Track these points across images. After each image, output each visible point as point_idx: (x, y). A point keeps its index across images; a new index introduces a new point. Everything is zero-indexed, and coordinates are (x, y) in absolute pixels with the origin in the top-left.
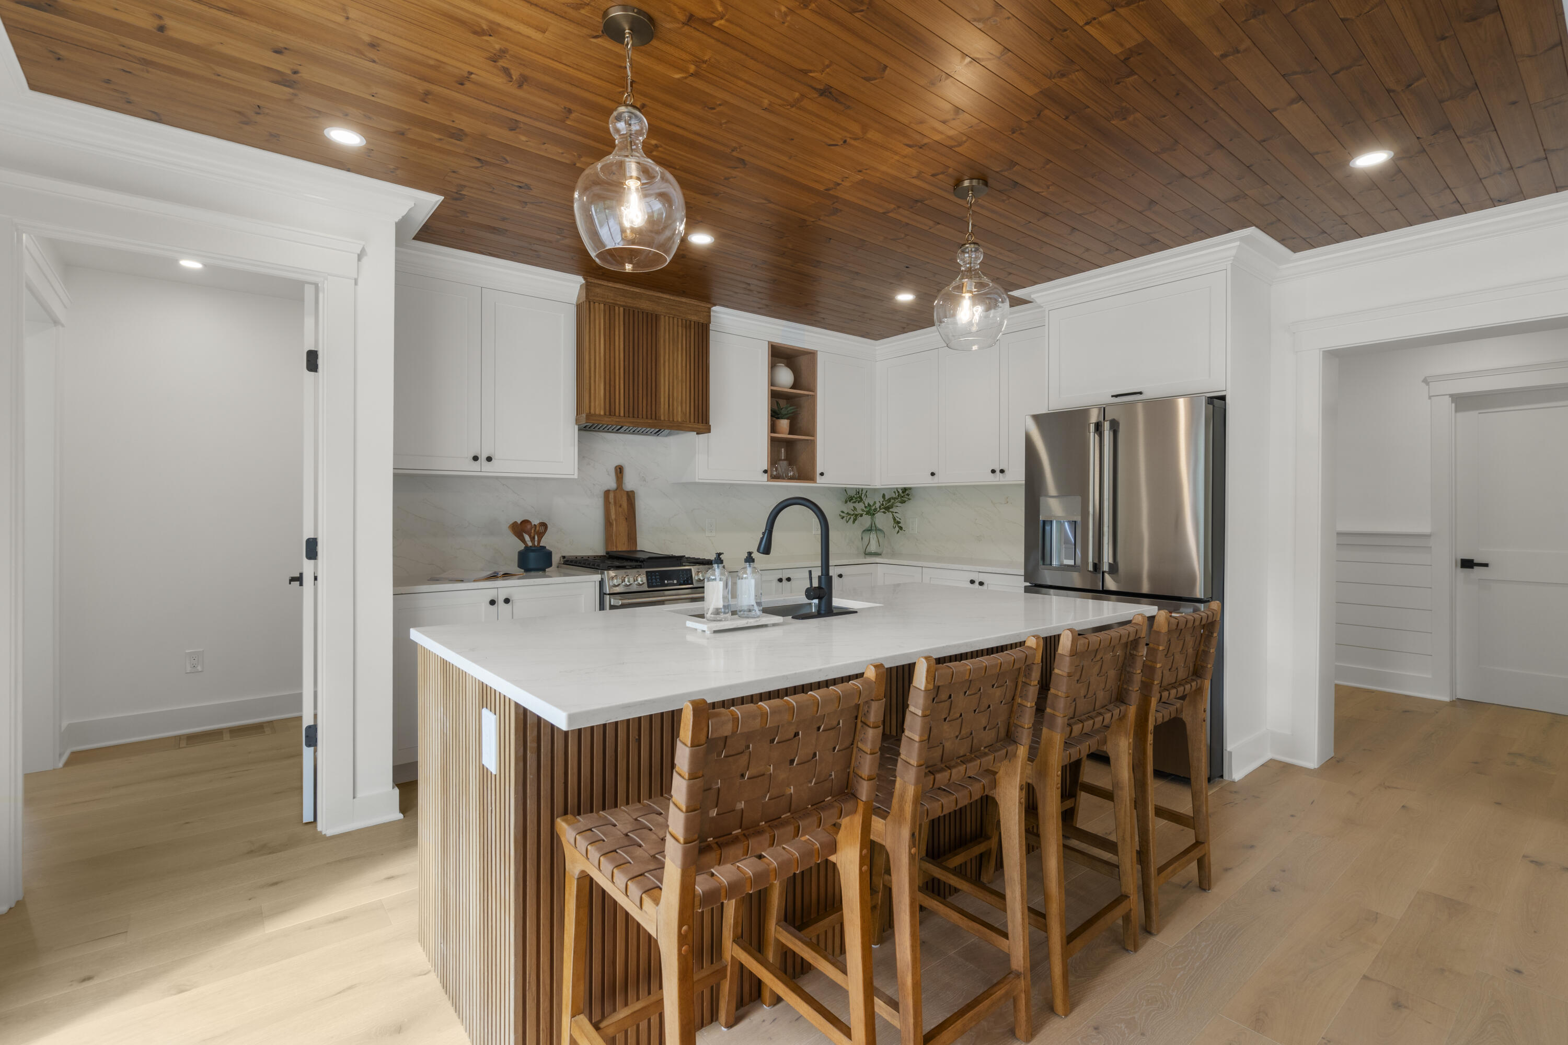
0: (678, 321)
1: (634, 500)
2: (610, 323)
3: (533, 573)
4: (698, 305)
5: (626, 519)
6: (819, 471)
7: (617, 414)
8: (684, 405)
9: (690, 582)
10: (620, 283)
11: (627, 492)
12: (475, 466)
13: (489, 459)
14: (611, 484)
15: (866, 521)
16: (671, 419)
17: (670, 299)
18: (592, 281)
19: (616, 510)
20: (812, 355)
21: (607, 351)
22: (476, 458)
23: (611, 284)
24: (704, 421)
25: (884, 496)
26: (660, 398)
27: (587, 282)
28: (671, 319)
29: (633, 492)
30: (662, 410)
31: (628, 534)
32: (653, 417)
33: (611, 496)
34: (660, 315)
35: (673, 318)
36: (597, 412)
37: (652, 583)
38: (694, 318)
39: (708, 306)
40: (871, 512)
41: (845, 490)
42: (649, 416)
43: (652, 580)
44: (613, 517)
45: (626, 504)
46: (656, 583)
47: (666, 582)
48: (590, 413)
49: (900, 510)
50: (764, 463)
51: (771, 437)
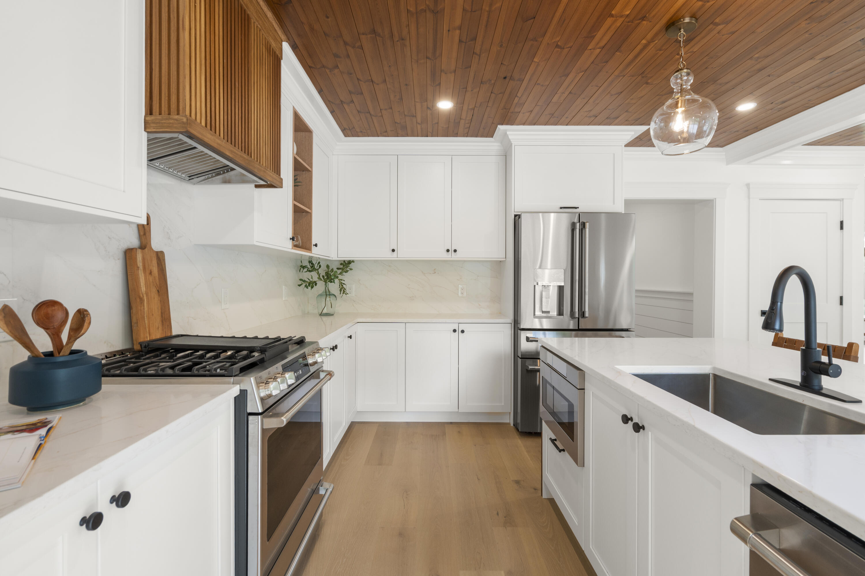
0: (263, 38)
1: (165, 264)
4: (276, 31)
5: (158, 291)
6: (314, 243)
8: (267, 148)
11: (155, 252)
16: (259, 161)
19: (146, 279)
24: (278, 173)
26: (251, 129)
29: (162, 253)
30: (253, 146)
31: (161, 313)
34: (251, 18)
35: (260, 30)
36: (198, 121)
38: (273, 44)
42: (243, 148)
44: (143, 289)
45: (157, 271)
49: (346, 278)
51: (294, 204)
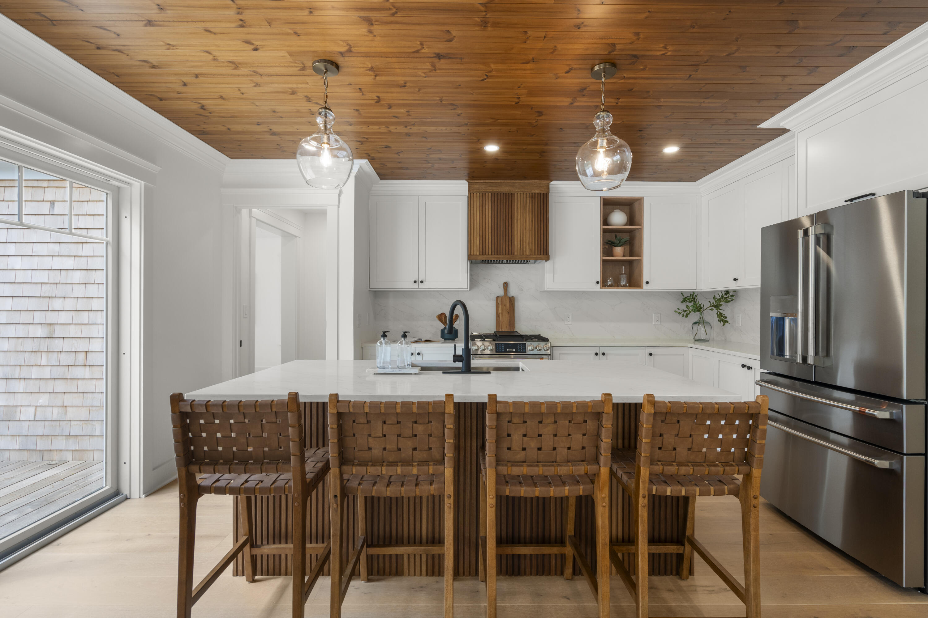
0: (526, 195)
1: (514, 302)
2: (483, 203)
3: (447, 341)
4: (540, 183)
5: (508, 313)
6: (645, 280)
7: (487, 253)
8: (531, 245)
9: (524, 351)
10: (487, 180)
11: (510, 297)
12: (416, 286)
13: (422, 282)
14: (501, 293)
15: (695, 316)
16: (522, 254)
17: (521, 183)
18: (472, 182)
19: (502, 308)
20: (639, 200)
21: (481, 219)
22: (415, 282)
23: (482, 181)
24: (545, 253)
25: (714, 298)
26: (514, 242)
27: (469, 183)
28: (522, 195)
29: (513, 297)
30: (516, 249)
31: (509, 321)
32: (510, 253)
33: (500, 300)
34: (514, 193)
35: (523, 193)
36: (475, 254)
37: (499, 350)
38: (537, 191)
39: (547, 182)
40: (699, 309)
41: (682, 293)
42: (507, 253)
43: (499, 348)
44: (500, 311)
46: (501, 350)
47: (508, 350)
48: (471, 254)
50: (598, 277)
51: (603, 259)
